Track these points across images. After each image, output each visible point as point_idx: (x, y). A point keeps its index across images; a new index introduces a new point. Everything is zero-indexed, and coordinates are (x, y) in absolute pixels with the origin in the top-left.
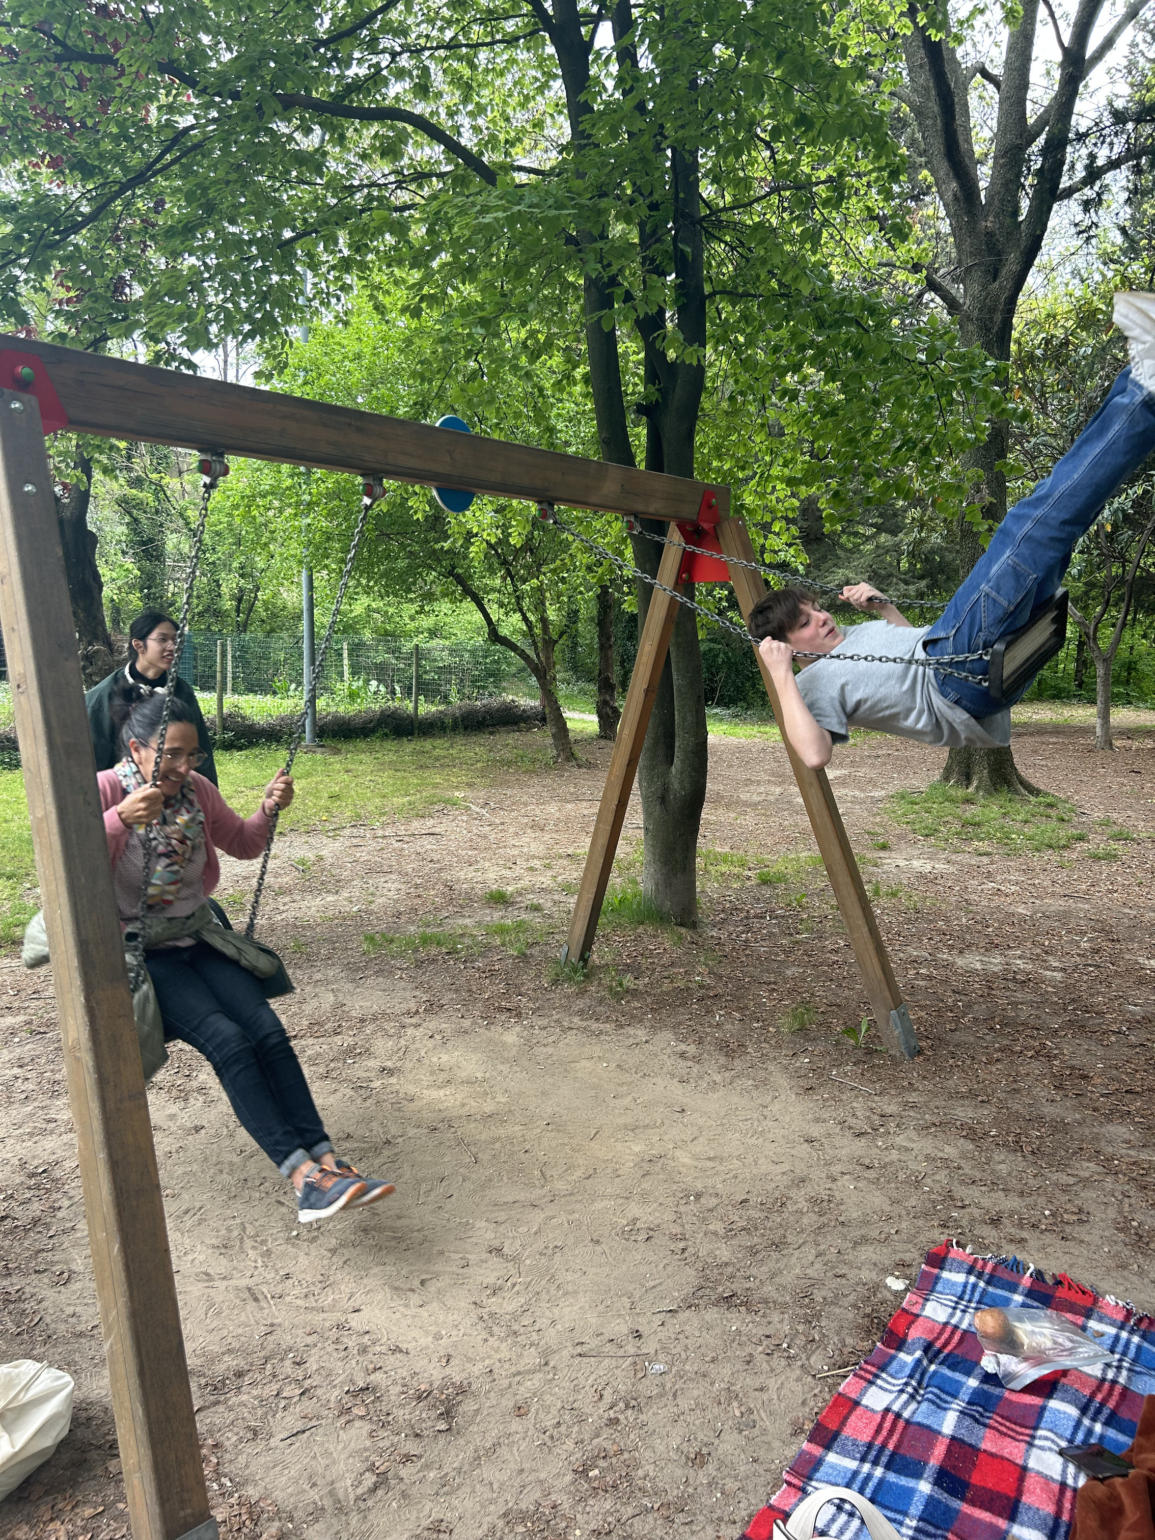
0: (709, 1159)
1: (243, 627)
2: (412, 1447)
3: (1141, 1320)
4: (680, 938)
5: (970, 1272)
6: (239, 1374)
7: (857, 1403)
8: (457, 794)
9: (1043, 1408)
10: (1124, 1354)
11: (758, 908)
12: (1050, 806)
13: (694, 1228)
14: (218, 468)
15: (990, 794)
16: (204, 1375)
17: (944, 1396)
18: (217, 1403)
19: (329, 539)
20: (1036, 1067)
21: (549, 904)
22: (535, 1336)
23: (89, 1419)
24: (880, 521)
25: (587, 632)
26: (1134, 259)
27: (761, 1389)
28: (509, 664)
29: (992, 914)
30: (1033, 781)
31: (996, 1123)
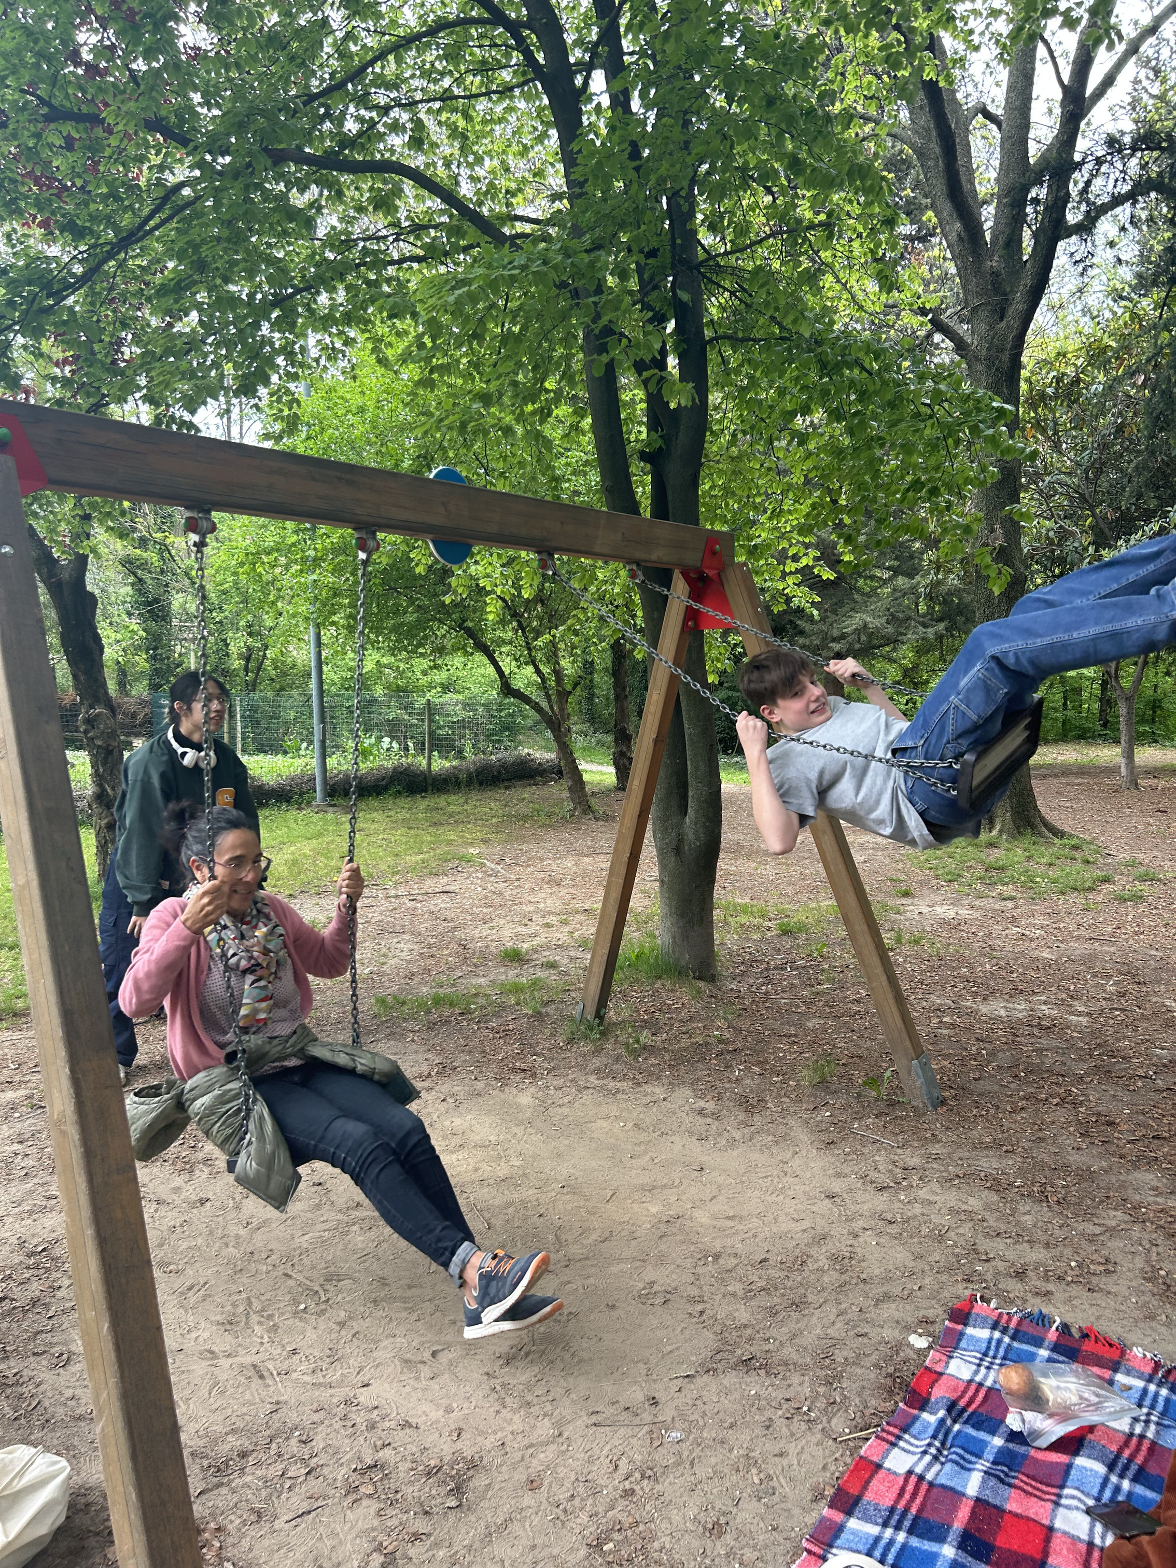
0: (728, 1218)
1: (252, 687)
2: (420, 1525)
3: (1169, 1372)
4: (699, 992)
5: (994, 1327)
6: (243, 1455)
7: (879, 1466)
8: (471, 850)
9: (1069, 1466)
10: (1152, 1407)
11: (779, 959)
12: (1076, 848)
13: (713, 1289)
14: (205, 525)
15: (1014, 837)
16: (207, 1457)
17: (967, 1456)
18: (219, 1485)
19: (335, 595)
20: (1062, 1115)
21: (565, 961)
22: (548, 1407)
23: (88, 1505)
24: (896, 563)
25: (603, 682)
26: (1145, 295)
27: (781, 1455)
28: (525, 717)
29: (1017, 959)
30: (1057, 824)
31: (1021, 1172)
